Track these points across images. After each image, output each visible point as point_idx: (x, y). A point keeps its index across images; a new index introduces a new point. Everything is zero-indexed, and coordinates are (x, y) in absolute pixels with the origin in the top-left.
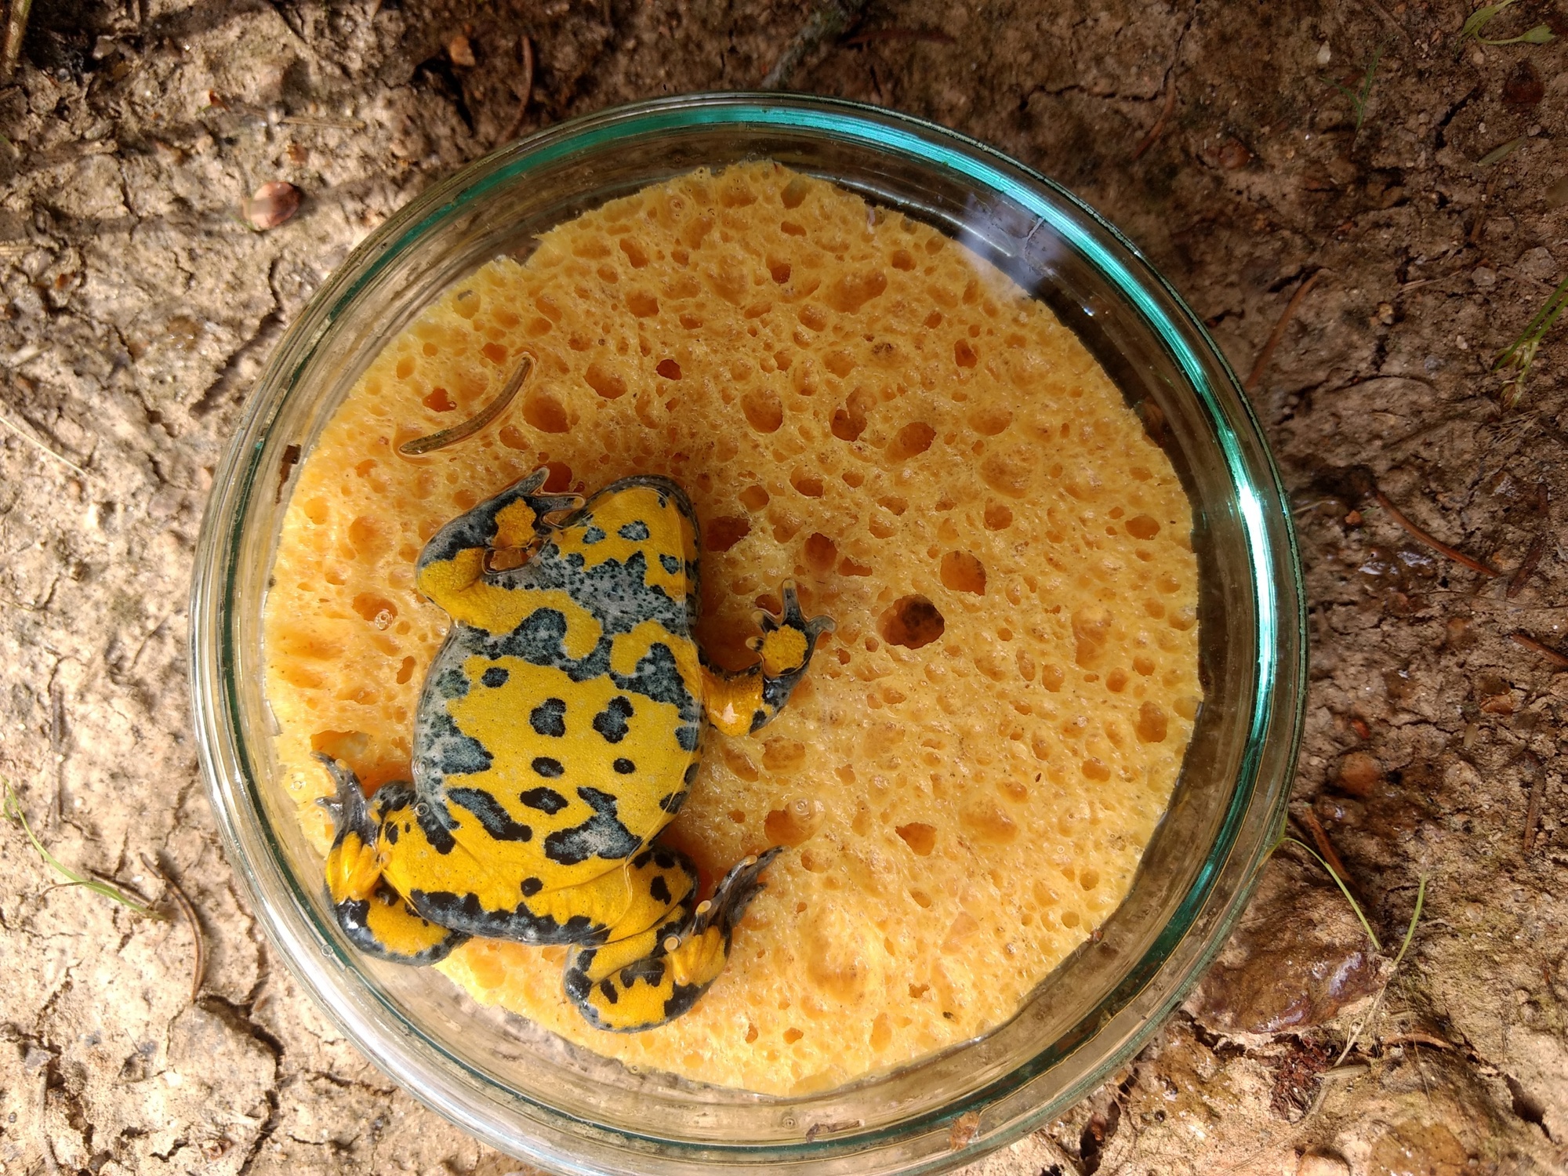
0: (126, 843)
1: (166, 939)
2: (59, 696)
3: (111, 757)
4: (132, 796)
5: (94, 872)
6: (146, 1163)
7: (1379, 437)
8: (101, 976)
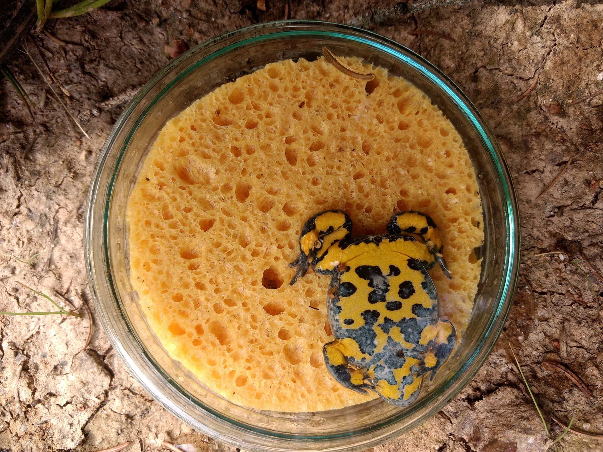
0: (71, 283)
1: (79, 324)
2: (57, 221)
3: (72, 250)
4: (77, 266)
5: (57, 292)
6: (54, 408)
7: (587, 231)
8: (52, 332)
